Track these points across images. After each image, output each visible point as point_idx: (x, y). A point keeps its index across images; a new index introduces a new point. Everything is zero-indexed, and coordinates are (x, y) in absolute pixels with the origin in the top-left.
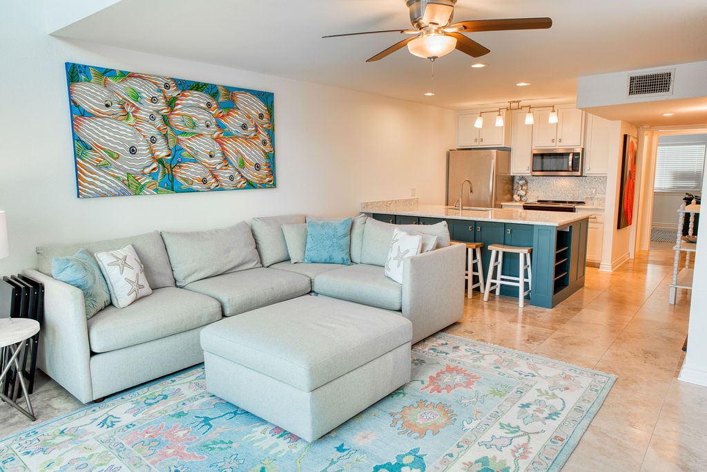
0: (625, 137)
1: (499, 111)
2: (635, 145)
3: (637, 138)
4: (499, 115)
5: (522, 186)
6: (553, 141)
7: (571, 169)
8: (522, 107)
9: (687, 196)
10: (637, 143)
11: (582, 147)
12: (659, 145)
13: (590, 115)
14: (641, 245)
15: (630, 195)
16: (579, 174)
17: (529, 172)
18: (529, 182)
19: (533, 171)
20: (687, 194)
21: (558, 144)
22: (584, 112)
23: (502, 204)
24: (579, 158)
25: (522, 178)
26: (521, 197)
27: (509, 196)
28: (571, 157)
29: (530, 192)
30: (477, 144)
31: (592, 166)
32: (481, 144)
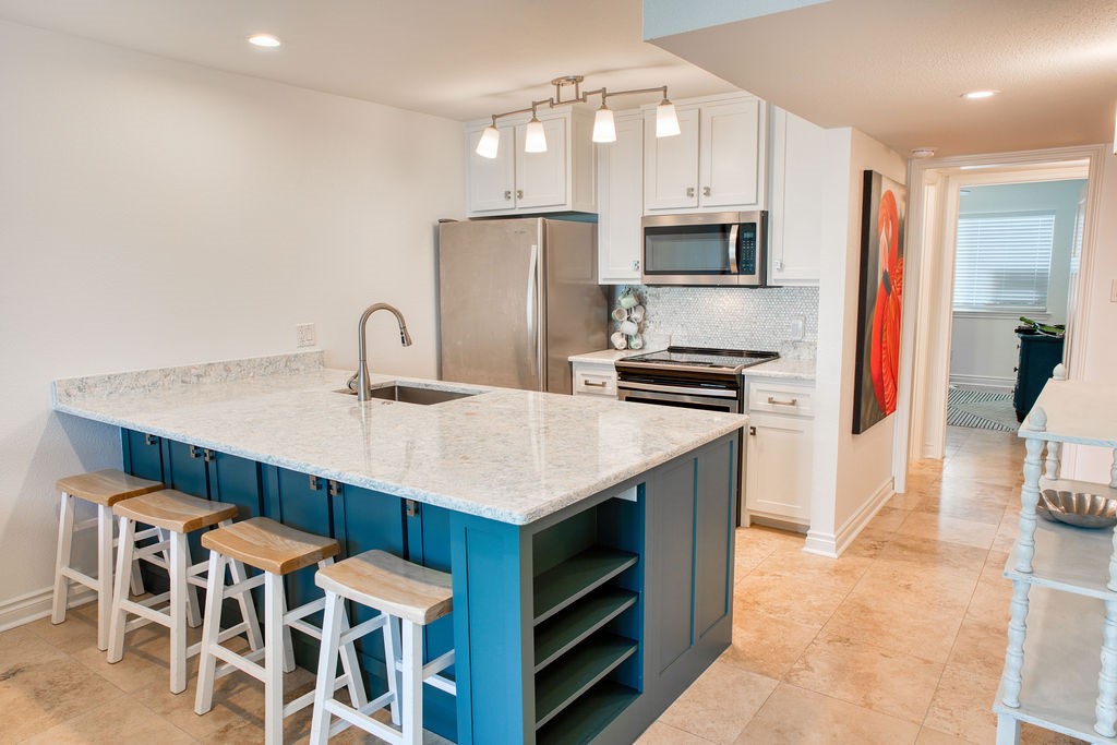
0: (868, 176)
1: (534, 110)
2: (900, 205)
3: (907, 187)
4: (534, 120)
5: (630, 311)
6: (690, 192)
7: (734, 268)
8: (585, 94)
9: (1022, 324)
10: (907, 199)
11: (761, 207)
12: (961, 217)
13: (780, 113)
14: (924, 446)
15: (888, 336)
16: (754, 279)
17: (639, 274)
18: (649, 299)
19: (646, 273)
20: (1022, 319)
21: (705, 201)
22: (764, 103)
23: (570, 359)
24: (754, 239)
25: (630, 290)
26: (628, 338)
27: (600, 336)
28: (733, 236)
29: (651, 326)
30: (510, 204)
31: (786, 257)
32: (520, 203)
